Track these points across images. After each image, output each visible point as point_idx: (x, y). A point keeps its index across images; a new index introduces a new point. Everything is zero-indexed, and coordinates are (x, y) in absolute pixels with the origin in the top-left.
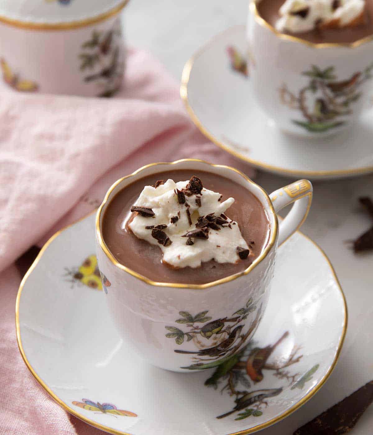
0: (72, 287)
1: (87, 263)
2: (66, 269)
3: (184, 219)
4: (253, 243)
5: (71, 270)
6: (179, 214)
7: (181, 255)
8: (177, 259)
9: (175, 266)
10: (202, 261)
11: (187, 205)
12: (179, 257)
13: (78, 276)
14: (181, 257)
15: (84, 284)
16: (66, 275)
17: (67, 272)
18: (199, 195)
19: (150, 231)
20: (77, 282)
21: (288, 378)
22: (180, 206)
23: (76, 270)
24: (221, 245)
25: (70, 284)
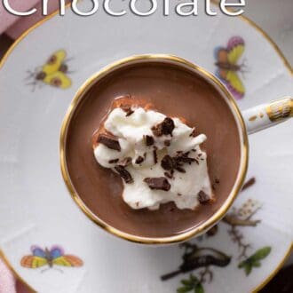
0: (33, 91)
1: (52, 60)
2: (29, 72)
4: (217, 182)
5: (33, 71)
13: (41, 76)
15: (46, 83)
16: (28, 78)
17: (29, 75)
20: (40, 82)
21: (240, 244)
23: (40, 70)
25: (31, 87)
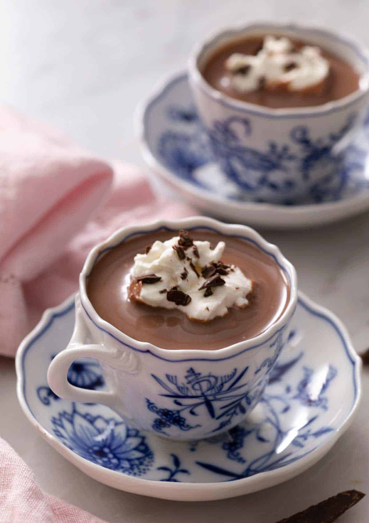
3: (191, 273)
6: (185, 269)
7: (208, 306)
8: (207, 311)
9: (206, 319)
10: (228, 307)
11: (188, 259)
12: (208, 309)
14: (210, 309)
18: (193, 247)
19: (165, 295)
22: (182, 261)
24: (239, 286)
